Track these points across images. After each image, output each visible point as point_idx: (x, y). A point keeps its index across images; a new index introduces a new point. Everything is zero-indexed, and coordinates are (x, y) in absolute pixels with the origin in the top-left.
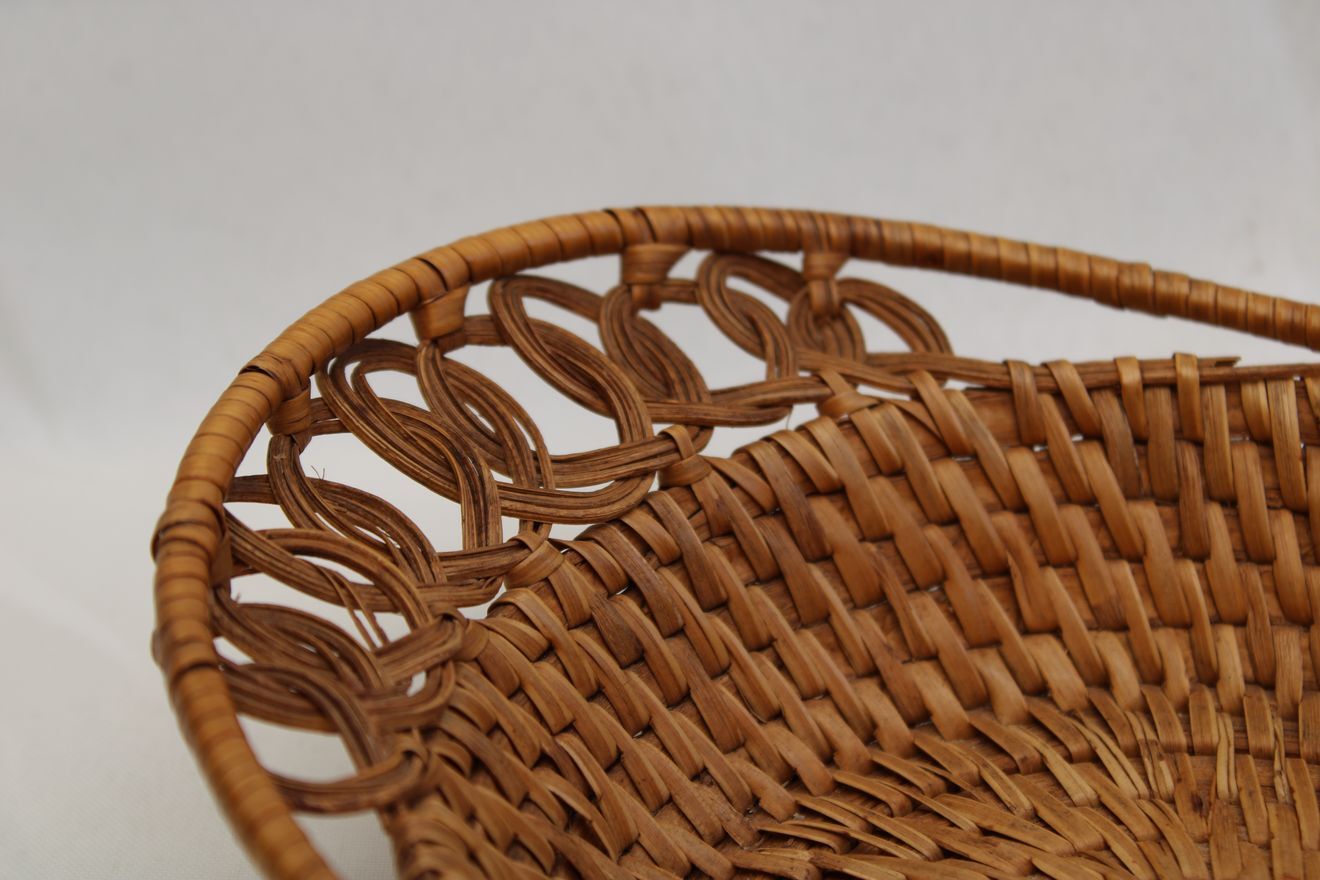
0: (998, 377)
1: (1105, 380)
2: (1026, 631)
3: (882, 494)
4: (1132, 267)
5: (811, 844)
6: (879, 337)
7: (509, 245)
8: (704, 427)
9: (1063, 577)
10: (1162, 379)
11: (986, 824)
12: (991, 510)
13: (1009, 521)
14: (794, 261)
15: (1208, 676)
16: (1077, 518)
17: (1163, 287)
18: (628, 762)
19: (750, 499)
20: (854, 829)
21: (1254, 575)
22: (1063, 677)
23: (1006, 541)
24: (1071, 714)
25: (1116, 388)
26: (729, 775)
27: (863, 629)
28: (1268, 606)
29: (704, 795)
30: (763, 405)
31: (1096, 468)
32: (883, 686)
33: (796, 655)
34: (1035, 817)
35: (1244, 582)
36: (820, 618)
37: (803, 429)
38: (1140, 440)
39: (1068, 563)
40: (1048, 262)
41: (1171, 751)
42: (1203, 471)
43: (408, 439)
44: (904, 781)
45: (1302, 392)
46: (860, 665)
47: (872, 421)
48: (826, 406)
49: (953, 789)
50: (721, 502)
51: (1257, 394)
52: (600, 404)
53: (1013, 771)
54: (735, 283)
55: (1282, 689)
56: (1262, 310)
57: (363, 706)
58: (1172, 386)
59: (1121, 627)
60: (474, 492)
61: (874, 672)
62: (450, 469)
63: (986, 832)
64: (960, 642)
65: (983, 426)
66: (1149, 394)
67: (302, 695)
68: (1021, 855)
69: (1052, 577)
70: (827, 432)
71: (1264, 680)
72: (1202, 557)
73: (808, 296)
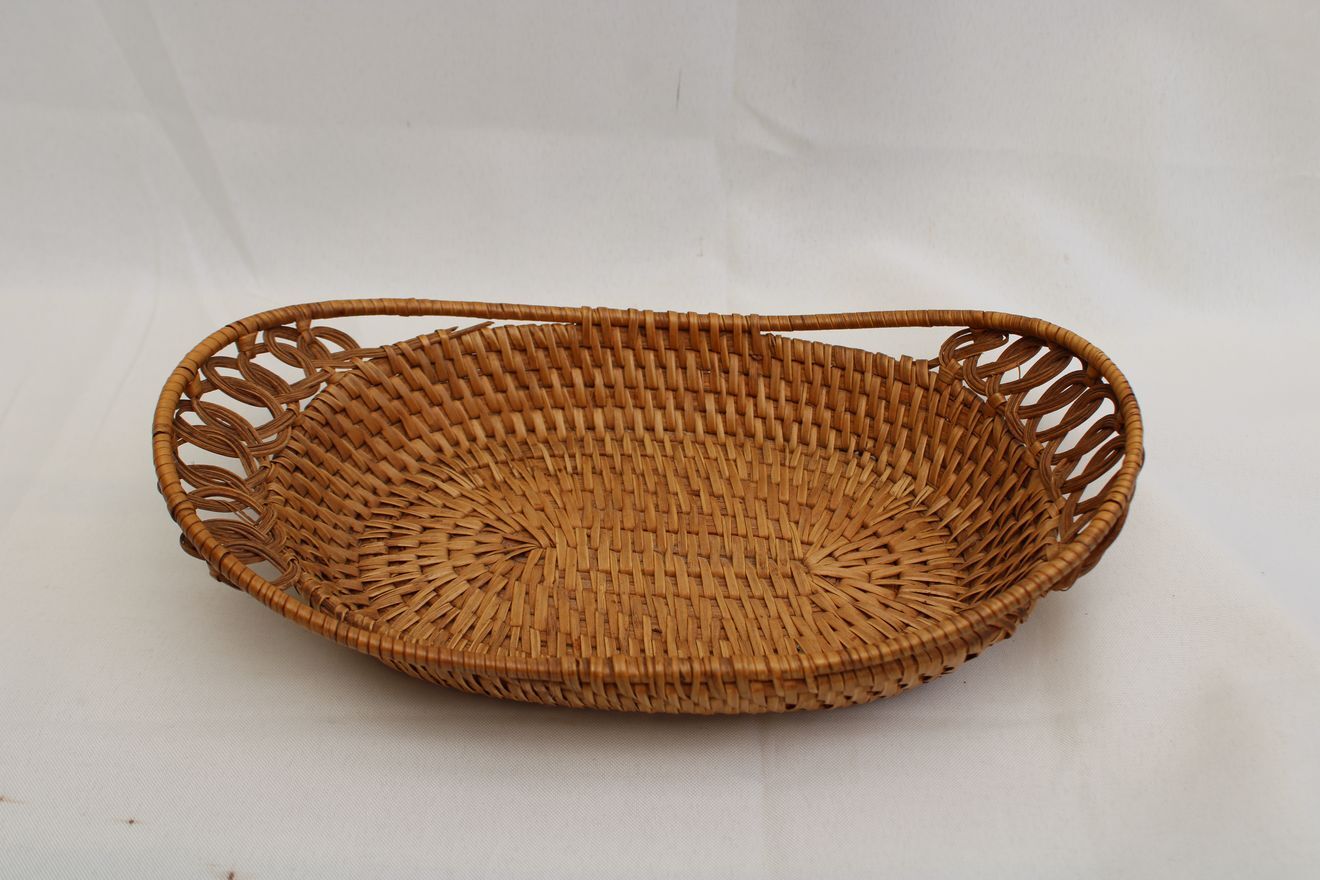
0: (382, 354)
1: (417, 344)
2: (410, 440)
3: (356, 407)
4: (410, 300)
5: (379, 539)
6: (333, 348)
7: (205, 351)
8: (296, 401)
9: (418, 417)
10: (436, 339)
11: (433, 514)
12: (390, 401)
13: (396, 403)
14: (293, 325)
15: (473, 439)
16: (417, 395)
17: (423, 306)
18: (318, 531)
19: (319, 422)
20: (389, 528)
21: (479, 400)
22: (429, 453)
23: (398, 411)
24: (434, 465)
25: (422, 348)
26: (343, 523)
27: (361, 456)
28: (486, 410)
29: (339, 532)
30: (311, 387)
31: (418, 375)
32: (372, 473)
33: (347, 473)
34: (445, 506)
35: (477, 404)
36: (349, 457)
37: (324, 391)
38: (433, 363)
39: (419, 412)
40: (381, 305)
41: (474, 469)
42: (455, 369)
43: (210, 439)
44: (394, 506)
45: (482, 335)
46: (364, 469)
47: (347, 381)
48: (329, 382)
49: (412, 504)
50: (312, 428)
51: (467, 338)
52: (259, 404)
53: (427, 492)
54: (278, 340)
55: (498, 437)
56: (459, 307)
57: (268, 548)
58: (440, 343)
59: (440, 429)
60: (242, 453)
61: (369, 470)
62: (230, 446)
63: (432, 517)
64: (391, 450)
65: (378, 371)
66: (433, 347)
67: (248, 551)
68: (452, 522)
69: (414, 418)
70: (333, 389)
71: (491, 435)
72: (461, 398)
73: (303, 338)
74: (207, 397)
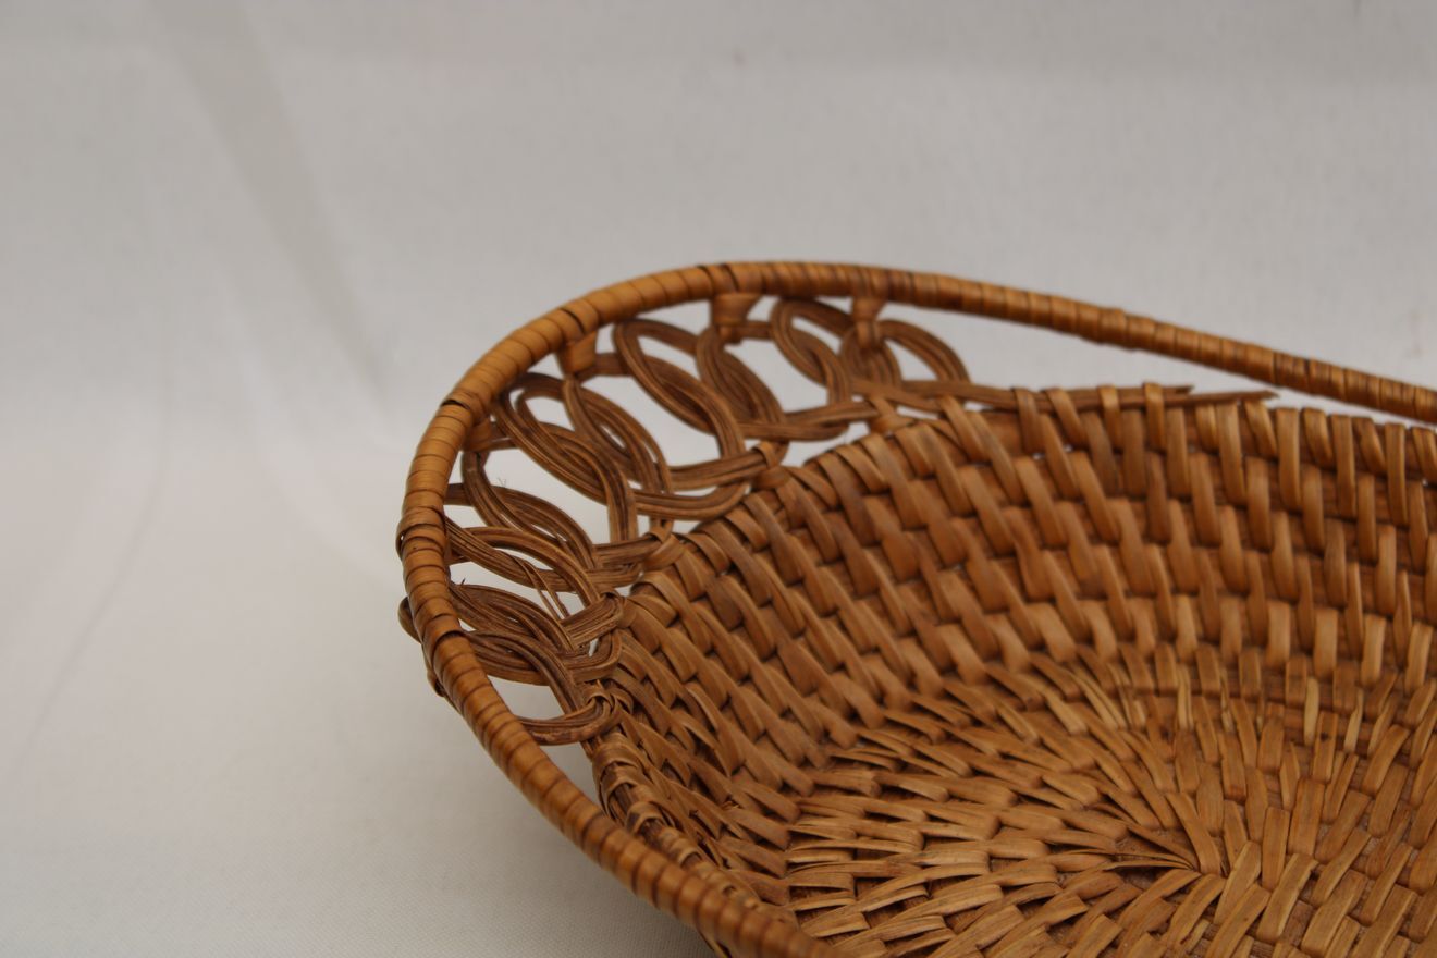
0: (1007, 402)
1: (1090, 403)
2: (1029, 600)
3: (918, 494)
4: (1110, 312)
5: (872, 766)
6: (913, 367)
7: (628, 296)
8: (782, 443)
9: (1058, 558)
10: (1136, 403)
11: (1006, 749)
12: (1002, 505)
13: (1015, 515)
14: (844, 304)
15: (1169, 634)
16: (1068, 512)
17: (1134, 328)
18: (735, 705)
19: (820, 499)
20: (903, 753)
21: (1205, 556)
22: (1058, 636)
23: (1014, 531)
24: (1064, 664)
25: (1100, 410)
26: (808, 713)
27: (904, 599)
28: (1215, 580)
29: (790, 728)
30: (828, 425)
31: (1082, 471)
32: (920, 643)
33: (855, 621)
34: (1041, 744)
35: (1197, 561)
36: (872, 591)
37: (858, 443)
38: (1118, 451)
39: (1061, 547)
40: (1044, 307)
41: (1142, 693)
42: (1166, 475)
43: (563, 454)
44: (938, 718)
45: (1243, 414)
46: (902, 627)
47: (911, 436)
48: (874, 425)
49: (977, 723)
50: (799, 502)
51: (1208, 415)
52: (702, 423)
53: (1022, 709)
54: (800, 324)
55: (1226, 645)
56: (1211, 347)
57: (563, 664)
58: (1143, 409)
59: (1102, 596)
60: (616, 496)
61: (912, 633)
62: (597, 477)
63: (1006, 756)
64: (977, 609)
65: (995, 439)
66: (1125, 415)
67: (517, 655)
68: (1034, 773)
69: (1050, 559)
70: (876, 445)
71: (1211, 637)
72: (1164, 541)
73: (855, 335)
74: (601, 385)
